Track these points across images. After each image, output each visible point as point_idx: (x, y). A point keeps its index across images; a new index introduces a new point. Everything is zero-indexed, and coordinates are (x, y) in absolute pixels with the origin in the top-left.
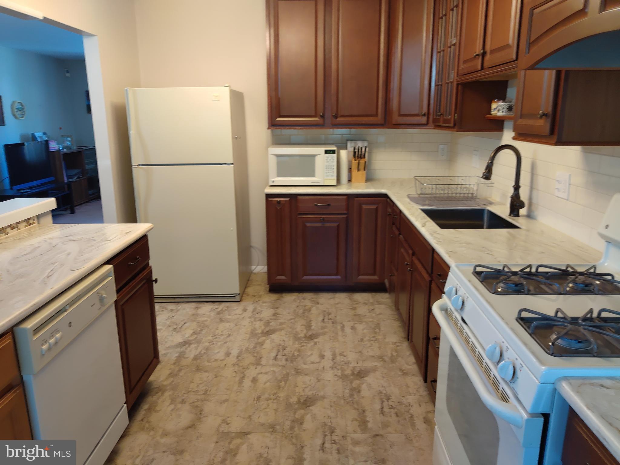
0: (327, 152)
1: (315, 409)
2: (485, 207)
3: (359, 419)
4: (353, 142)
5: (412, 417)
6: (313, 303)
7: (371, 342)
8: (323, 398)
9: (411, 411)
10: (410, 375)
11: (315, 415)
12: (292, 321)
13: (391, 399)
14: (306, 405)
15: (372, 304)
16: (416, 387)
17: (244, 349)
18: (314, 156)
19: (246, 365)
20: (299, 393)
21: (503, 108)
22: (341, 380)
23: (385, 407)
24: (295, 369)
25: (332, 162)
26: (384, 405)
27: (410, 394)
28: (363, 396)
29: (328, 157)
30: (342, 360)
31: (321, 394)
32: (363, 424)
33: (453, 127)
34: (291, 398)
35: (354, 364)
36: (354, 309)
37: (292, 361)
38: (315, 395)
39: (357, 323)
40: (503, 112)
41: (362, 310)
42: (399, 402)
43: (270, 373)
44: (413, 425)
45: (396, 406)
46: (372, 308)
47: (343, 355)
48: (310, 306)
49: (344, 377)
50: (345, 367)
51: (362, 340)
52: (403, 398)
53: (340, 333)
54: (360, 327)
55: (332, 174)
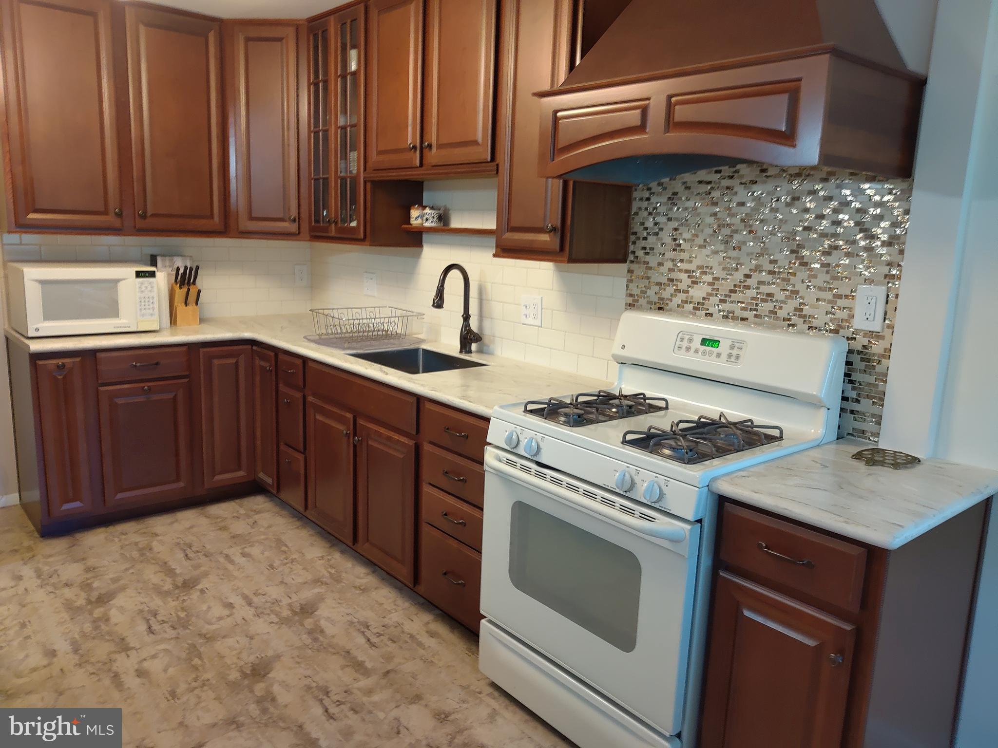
0: (139, 274)
1: (277, 673)
2: (419, 346)
3: (349, 664)
4: (167, 258)
5: (412, 637)
6: (147, 537)
7: (288, 565)
8: (278, 657)
9: (406, 630)
10: (373, 590)
11: (284, 682)
12: (131, 571)
13: (371, 625)
14: (260, 675)
15: (248, 516)
16: (391, 601)
17: (77, 636)
18: (116, 281)
19: (105, 657)
20: (236, 663)
21: (433, 217)
22: (284, 625)
23: (371, 638)
24: (199, 634)
25: (151, 291)
26: (368, 635)
27: (390, 612)
28: (331, 635)
29: (142, 284)
30: (264, 600)
31: (270, 653)
32: (359, 667)
33: (364, 239)
34: (228, 675)
35: (285, 601)
36: (224, 528)
37: (185, 627)
38: (262, 657)
39: (245, 547)
40: (432, 222)
41: (240, 527)
42: (383, 626)
43: (161, 655)
44: (420, 644)
45: (383, 631)
46: (251, 521)
47: (260, 594)
48: (146, 542)
49: (284, 621)
50: (277, 609)
51: (272, 566)
52: (385, 619)
53: (230, 567)
54: (255, 551)
55: (151, 311)
